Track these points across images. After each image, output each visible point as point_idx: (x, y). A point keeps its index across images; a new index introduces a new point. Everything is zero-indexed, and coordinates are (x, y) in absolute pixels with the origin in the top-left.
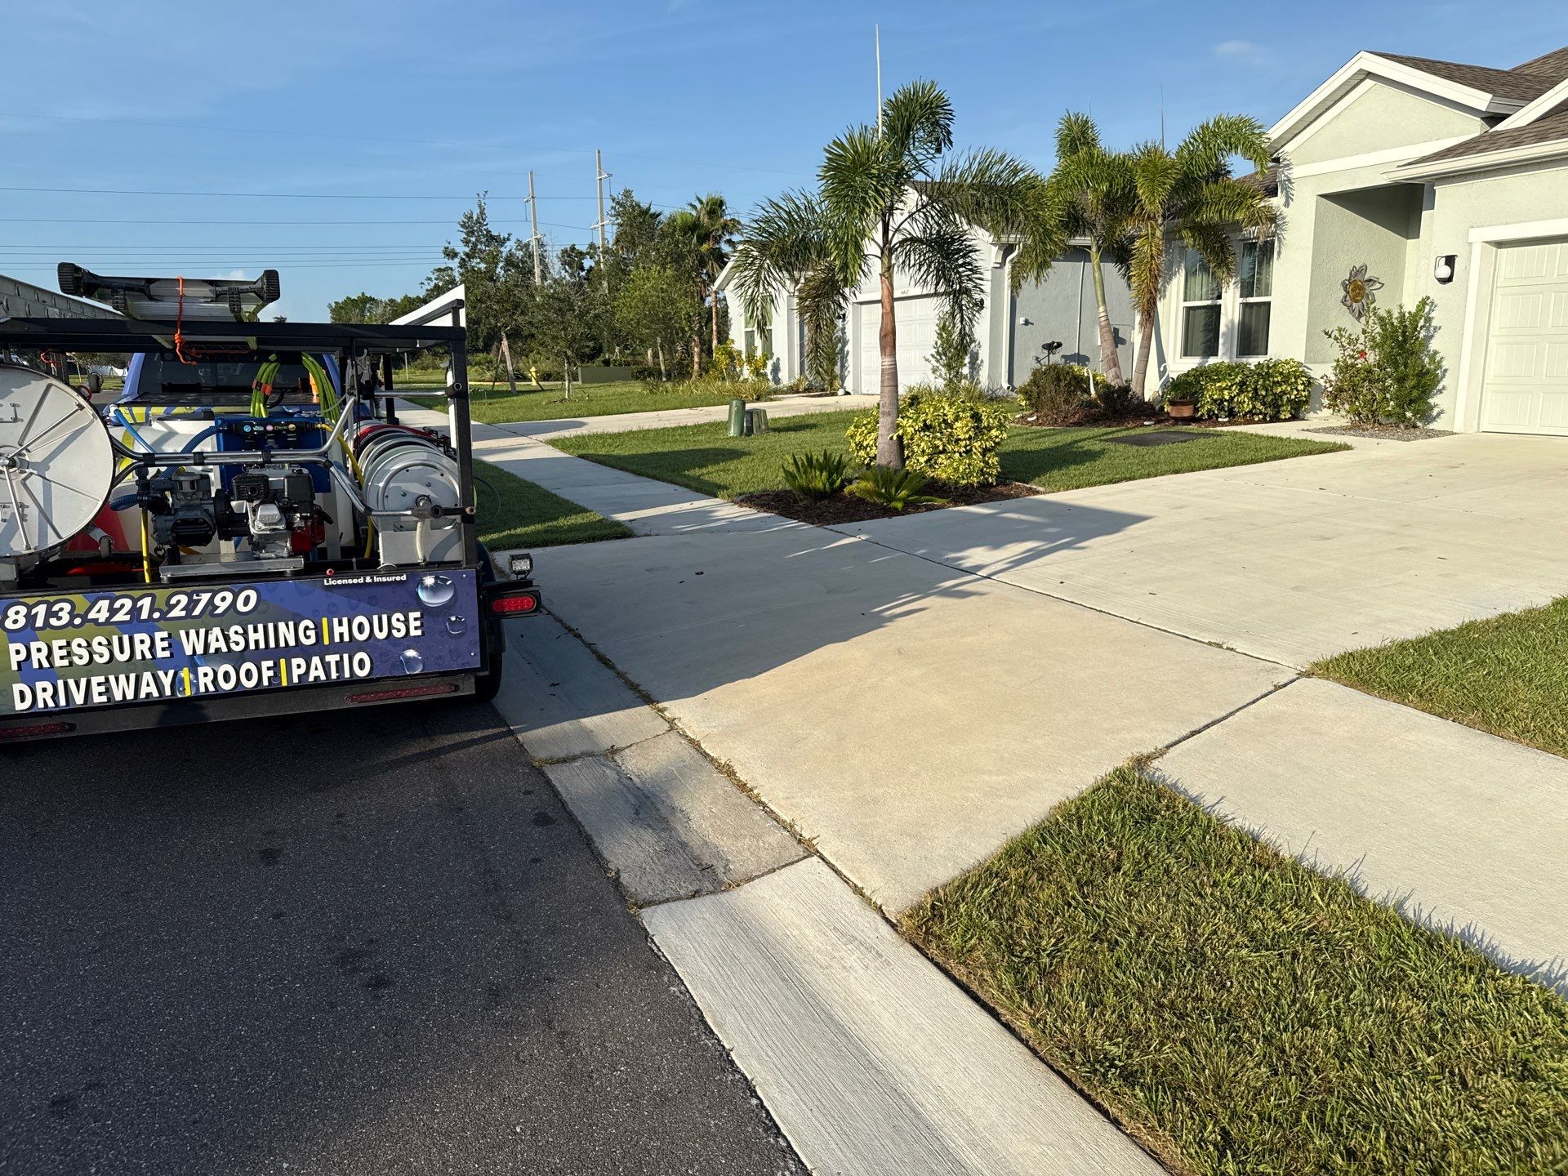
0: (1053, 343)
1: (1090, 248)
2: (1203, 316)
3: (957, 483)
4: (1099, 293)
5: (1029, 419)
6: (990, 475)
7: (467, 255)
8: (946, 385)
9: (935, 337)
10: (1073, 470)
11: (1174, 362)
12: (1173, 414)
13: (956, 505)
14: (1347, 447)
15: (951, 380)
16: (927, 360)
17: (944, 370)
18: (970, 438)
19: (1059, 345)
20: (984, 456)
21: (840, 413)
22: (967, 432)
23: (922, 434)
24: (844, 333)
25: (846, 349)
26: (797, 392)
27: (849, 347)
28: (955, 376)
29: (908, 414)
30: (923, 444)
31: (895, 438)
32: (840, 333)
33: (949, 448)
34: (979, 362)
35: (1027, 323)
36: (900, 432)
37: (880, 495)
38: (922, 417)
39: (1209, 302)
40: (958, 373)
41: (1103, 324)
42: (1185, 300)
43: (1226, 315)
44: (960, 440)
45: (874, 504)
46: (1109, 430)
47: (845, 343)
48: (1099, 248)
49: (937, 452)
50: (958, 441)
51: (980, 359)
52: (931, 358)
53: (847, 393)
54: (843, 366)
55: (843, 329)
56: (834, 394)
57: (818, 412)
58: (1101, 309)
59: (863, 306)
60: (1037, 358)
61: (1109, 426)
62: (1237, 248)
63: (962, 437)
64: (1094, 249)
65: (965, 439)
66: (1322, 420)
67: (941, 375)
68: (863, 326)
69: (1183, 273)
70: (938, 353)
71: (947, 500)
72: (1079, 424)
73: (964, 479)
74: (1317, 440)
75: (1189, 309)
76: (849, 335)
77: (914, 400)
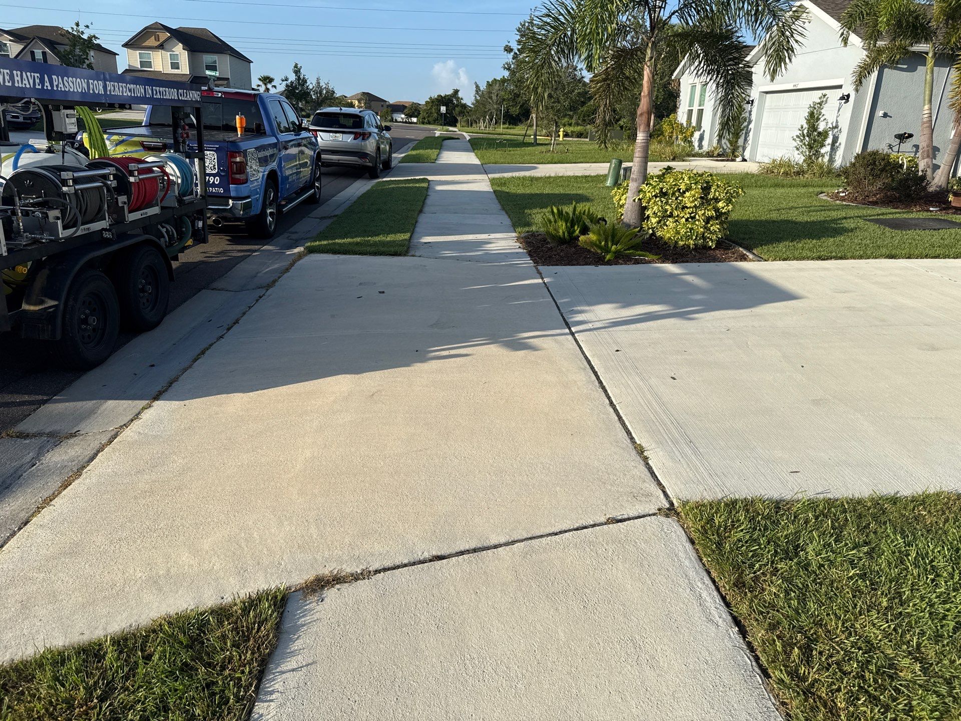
0: (905, 133)
1: (927, 53)
4: (927, 92)
7: (519, 50)
12: (954, 204)
15: (810, 157)
17: (805, 148)
24: (750, 114)
25: (750, 127)
26: (712, 156)
27: (752, 126)
28: (814, 154)
32: (747, 114)
34: (838, 144)
35: (885, 115)
41: (925, 120)
47: (750, 122)
48: (935, 54)
51: (839, 142)
53: (744, 160)
54: (746, 140)
55: (750, 111)
56: (734, 160)
58: (926, 107)
59: (768, 95)
60: (890, 145)
64: (930, 55)
67: (802, 152)
68: (765, 110)
70: (802, 134)
76: (753, 117)
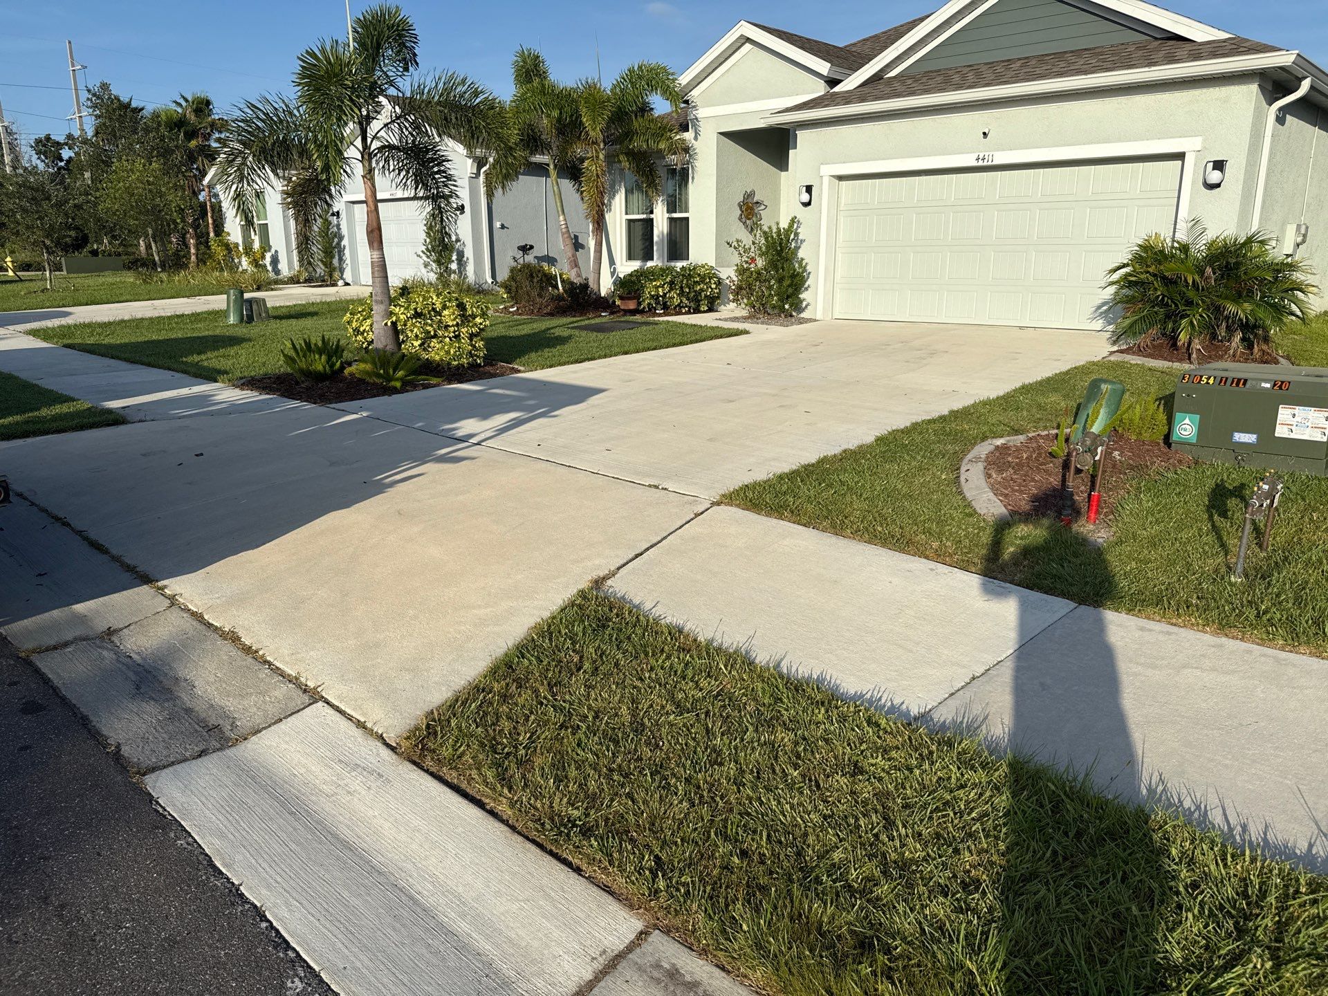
0: (526, 245)
1: (548, 165)
2: (641, 227)
3: (449, 364)
4: (559, 204)
5: (511, 310)
6: (478, 357)
8: (437, 279)
9: (424, 236)
10: (547, 352)
11: (622, 265)
12: (622, 307)
13: (450, 384)
14: (746, 332)
15: (441, 275)
16: (419, 256)
17: (434, 265)
18: (457, 325)
19: (532, 247)
20: (471, 340)
21: (341, 302)
22: (454, 319)
23: (414, 321)
24: (339, 229)
25: (343, 243)
26: (298, 282)
27: (345, 242)
28: (445, 271)
29: (400, 303)
30: (415, 330)
31: (389, 324)
32: (335, 229)
33: (440, 333)
34: (465, 259)
35: (503, 227)
36: (394, 319)
37: (378, 376)
38: (413, 306)
39: (644, 216)
40: (447, 268)
41: (564, 230)
42: (627, 214)
43: (658, 228)
44: (449, 326)
45: (374, 384)
46: (575, 319)
47: (341, 238)
48: (555, 166)
49: (428, 337)
50: (447, 327)
51: (466, 256)
52: (422, 254)
53: (347, 284)
54: (341, 260)
55: (338, 226)
56: (334, 285)
57: (318, 301)
58: (561, 218)
59: (355, 205)
60: (514, 258)
61: (575, 316)
62: (662, 172)
63: (450, 323)
64: (552, 167)
65: (453, 326)
66: (730, 311)
67: (432, 270)
68: (357, 223)
69: (623, 191)
70: (427, 249)
71: (441, 379)
72: (551, 314)
73: (455, 360)
74: (726, 327)
75: (630, 222)
76: (344, 230)
77: (405, 291)
